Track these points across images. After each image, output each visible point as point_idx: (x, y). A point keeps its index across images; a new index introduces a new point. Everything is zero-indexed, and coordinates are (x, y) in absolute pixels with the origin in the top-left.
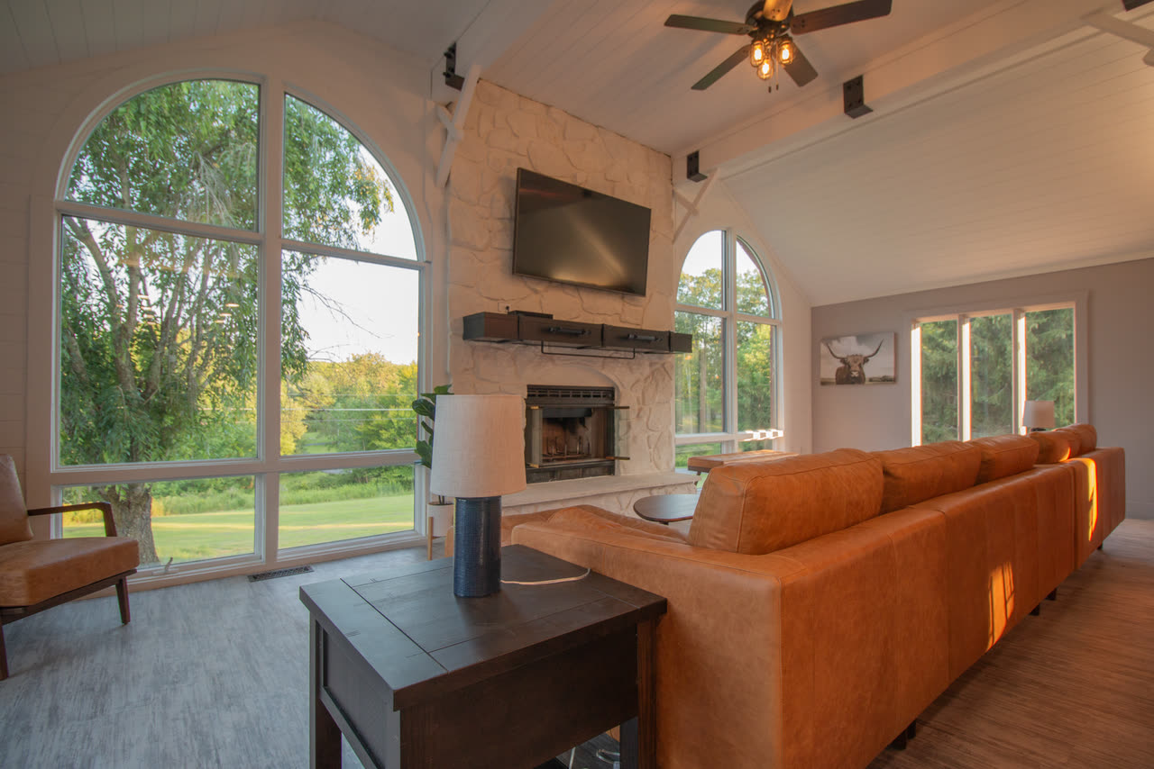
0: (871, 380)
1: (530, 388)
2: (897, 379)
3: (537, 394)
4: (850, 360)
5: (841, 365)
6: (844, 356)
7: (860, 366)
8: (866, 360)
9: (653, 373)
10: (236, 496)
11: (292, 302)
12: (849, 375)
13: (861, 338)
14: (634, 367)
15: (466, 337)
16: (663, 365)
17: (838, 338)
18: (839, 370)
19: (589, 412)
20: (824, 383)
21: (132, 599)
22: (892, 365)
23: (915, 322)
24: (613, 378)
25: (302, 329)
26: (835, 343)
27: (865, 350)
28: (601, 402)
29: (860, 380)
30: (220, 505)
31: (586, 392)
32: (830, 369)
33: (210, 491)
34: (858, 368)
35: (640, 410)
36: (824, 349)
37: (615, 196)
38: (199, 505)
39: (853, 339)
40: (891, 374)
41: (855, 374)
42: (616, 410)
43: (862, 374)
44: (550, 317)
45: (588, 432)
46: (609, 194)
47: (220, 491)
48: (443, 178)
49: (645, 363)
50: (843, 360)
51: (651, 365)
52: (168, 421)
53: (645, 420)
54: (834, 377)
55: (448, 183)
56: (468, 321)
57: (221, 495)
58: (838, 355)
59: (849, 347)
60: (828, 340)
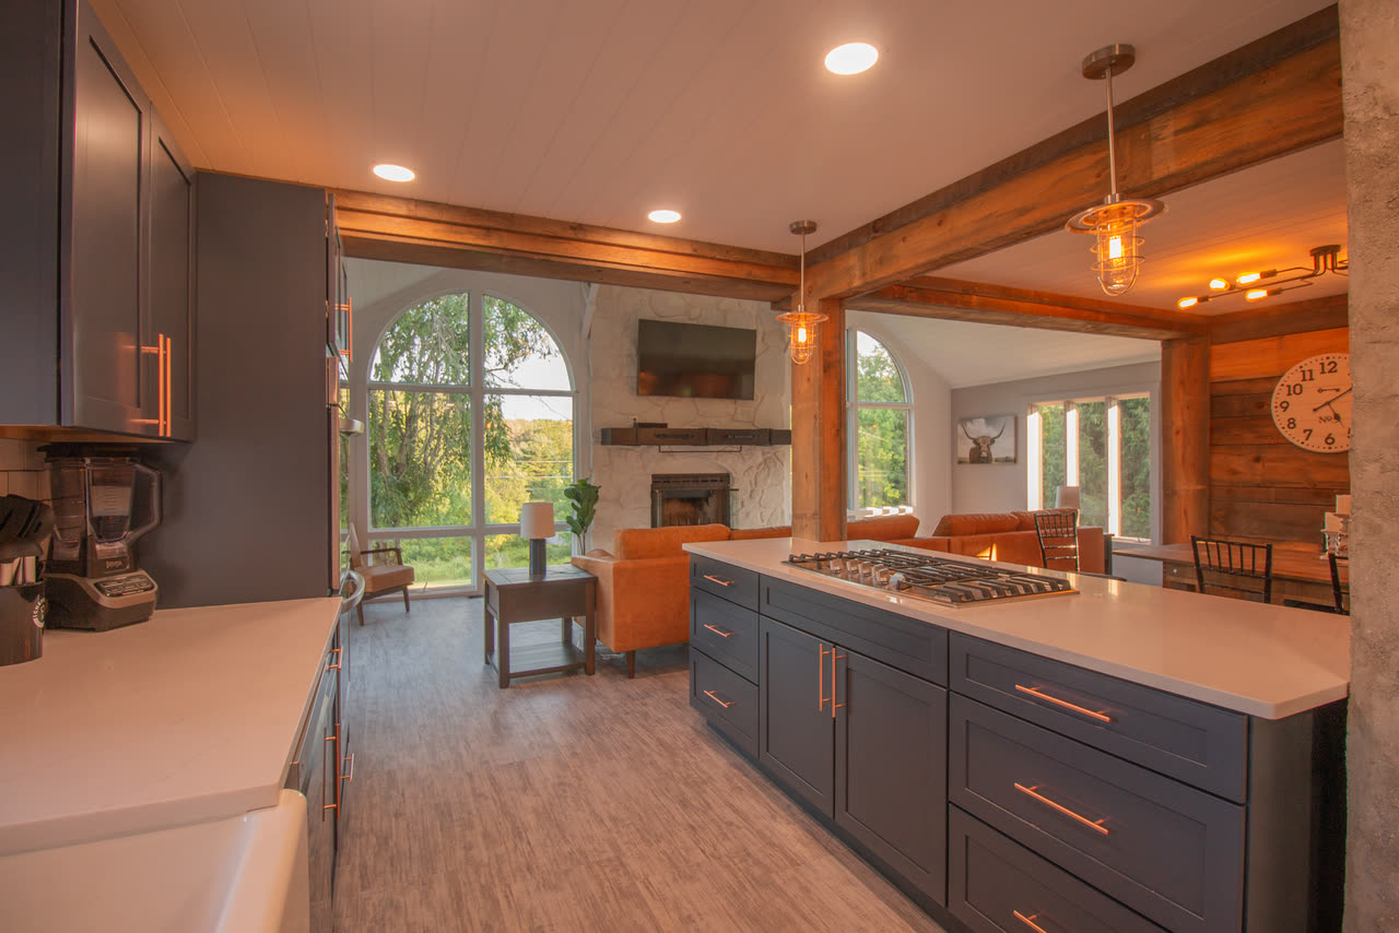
0: (996, 460)
1: (654, 476)
2: (1016, 460)
3: (659, 481)
4: (980, 440)
5: (974, 445)
6: (975, 437)
7: (988, 446)
8: (993, 441)
9: (765, 461)
10: (462, 565)
11: (499, 405)
12: (979, 456)
13: (990, 420)
14: (746, 457)
15: (603, 443)
16: (775, 454)
17: (970, 419)
18: (972, 450)
19: (709, 494)
20: (960, 462)
21: (411, 603)
22: (1013, 447)
23: (1032, 407)
24: (725, 465)
25: (505, 425)
26: (969, 424)
27: (993, 433)
28: (718, 486)
29: (988, 460)
30: (447, 574)
31: (704, 478)
32: (965, 450)
33: (438, 560)
34: (986, 449)
35: (752, 491)
36: (960, 430)
37: (728, 326)
38: (429, 573)
39: (982, 421)
40: (1012, 455)
41: (984, 454)
42: (731, 492)
43: (989, 454)
44: (665, 425)
45: (710, 509)
46: (720, 324)
47: (447, 560)
48: (585, 333)
49: (758, 454)
50: (975, 441)
51: (763, 454)
52: (412, 496)
53: (758, 499)
54: (968, 456)
55: (589, 336)
56: (604, 432)
57: (449, 564)
58: (972, 436)
59: (979, 428)
60: (964, 420)
